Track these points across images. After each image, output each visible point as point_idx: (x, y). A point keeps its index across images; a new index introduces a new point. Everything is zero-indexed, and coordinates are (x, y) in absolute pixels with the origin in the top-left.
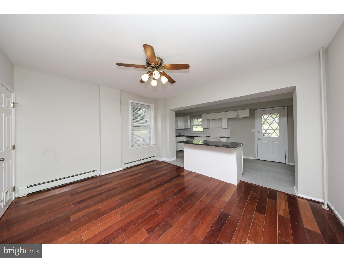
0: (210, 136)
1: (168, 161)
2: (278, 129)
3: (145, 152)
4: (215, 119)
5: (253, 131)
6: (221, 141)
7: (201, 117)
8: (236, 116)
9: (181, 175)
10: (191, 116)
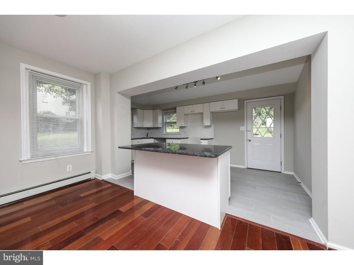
0: (188, 138)
1: (115, 180)
2: (273, 127)
3: (68, 166)
4: (194, 112)
5: (243, 130)
6: (201, 144)
7: (176, 111)
8: (221, 108)
9: (120, 211)
10: (163, 110)
